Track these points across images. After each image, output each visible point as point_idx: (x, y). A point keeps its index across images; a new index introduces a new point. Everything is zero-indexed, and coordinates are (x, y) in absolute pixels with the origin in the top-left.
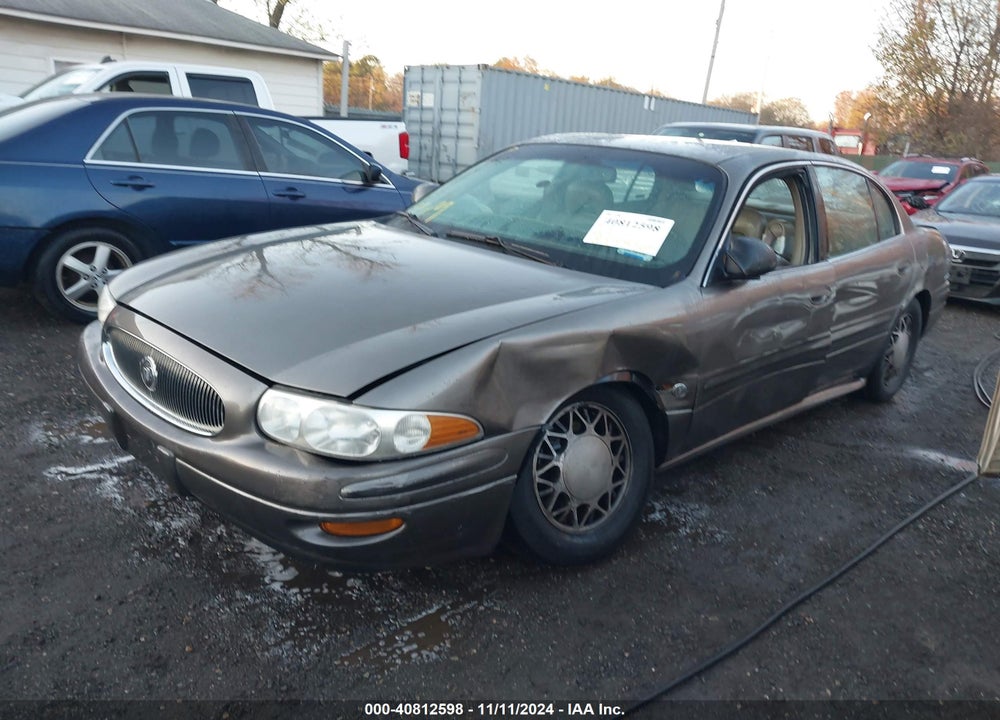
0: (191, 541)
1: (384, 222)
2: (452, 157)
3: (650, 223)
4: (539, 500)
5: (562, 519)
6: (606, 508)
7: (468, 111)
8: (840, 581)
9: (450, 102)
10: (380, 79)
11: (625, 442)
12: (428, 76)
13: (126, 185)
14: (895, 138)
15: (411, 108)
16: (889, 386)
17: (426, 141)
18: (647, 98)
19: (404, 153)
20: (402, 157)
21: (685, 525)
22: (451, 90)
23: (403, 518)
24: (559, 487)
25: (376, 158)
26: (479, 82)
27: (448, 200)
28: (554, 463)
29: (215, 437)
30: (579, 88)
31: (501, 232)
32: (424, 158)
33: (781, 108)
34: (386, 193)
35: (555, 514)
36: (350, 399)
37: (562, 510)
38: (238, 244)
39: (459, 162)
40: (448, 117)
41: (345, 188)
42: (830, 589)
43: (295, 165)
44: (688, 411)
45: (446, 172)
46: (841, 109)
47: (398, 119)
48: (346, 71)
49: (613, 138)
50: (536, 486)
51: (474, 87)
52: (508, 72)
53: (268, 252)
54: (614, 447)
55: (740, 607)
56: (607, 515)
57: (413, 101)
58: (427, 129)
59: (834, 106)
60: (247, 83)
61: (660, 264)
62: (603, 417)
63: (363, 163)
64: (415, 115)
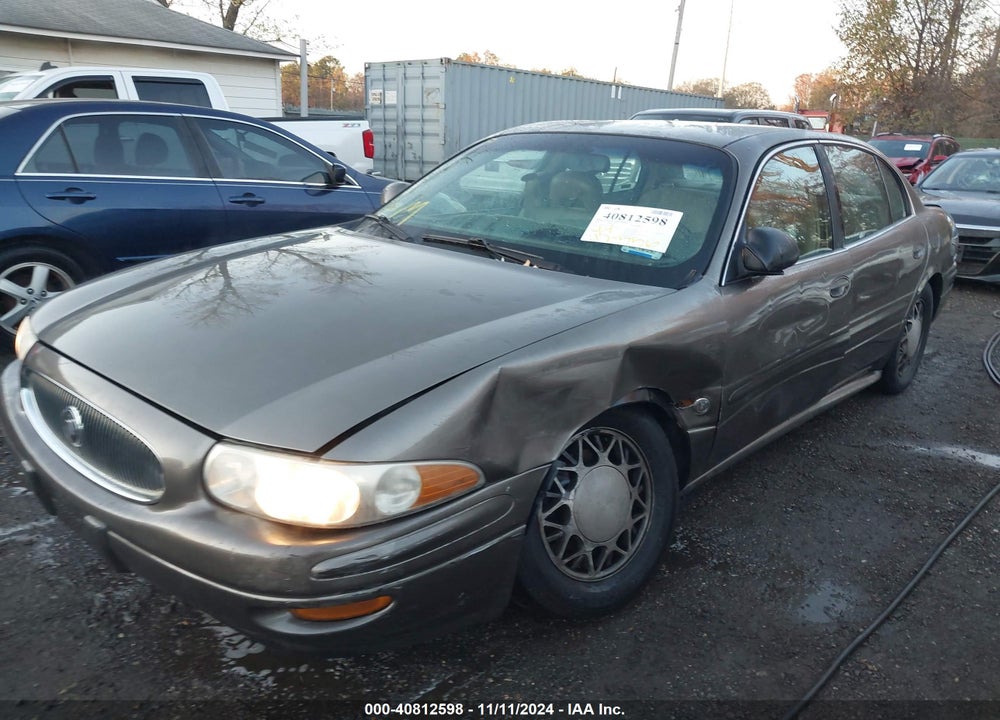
0: (137, 616)
1: (350, 227)
2: (419, 154)
3: (655, 216)
4: (547, 547)
5: (575, 565)
6: (625, 548)
7: (431, 107)
8: (898, 615)
9: (414, 98)
10: (340, 80)
11: (644, 470)
12: (390, 73)
13: (63, 198)
14: (861, 119)
15: (373, 107)
16: (904, 376)
17: (391, 139)
18: (614, 87)
19: (369, 152)
20: (366, 156)
21: (711, 554)
22: (414, 86)
23: (392, 594)
24: (571, 529)
25: (339, 157)
26: (443, 76)
27: (423, 201)
28: (563, 502)
29: (155, 505)
30: (545, 79)
31: (486, 234)
32: (389, 156)
33: (744, 93)
34: (353, 194)
35: (566, 561)
36: (318, 454)
37: (575, 555)
38: (198, 257)
39: (426, 159)
40: (412, 114)
41: (307, 191)
42: (886, 626)
43: (254, 169)
44: (714, 427)
45: (413, 170)
46: (800, 93)
47: (361, 118)
48: (305, 72)
49: (602, 124)
50: (542, 530)
51: (438, 82)
52: (472, 66)
53: (233, 266)
54: (632, 476)
55: (790, 655)
56: (627, 555)
57: (375, 99)
58: (392, 127)
59: (794, 89)
60: (199, 84)
61: (671, 262)
62: (617, 443)
63: (326, 163)
64: (378, 113)
